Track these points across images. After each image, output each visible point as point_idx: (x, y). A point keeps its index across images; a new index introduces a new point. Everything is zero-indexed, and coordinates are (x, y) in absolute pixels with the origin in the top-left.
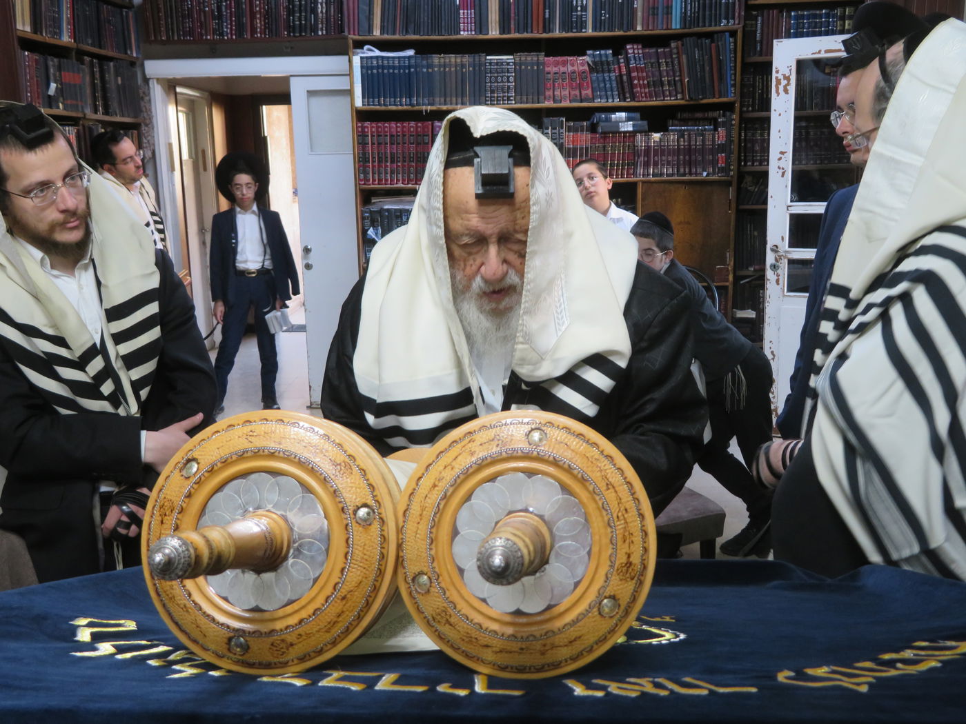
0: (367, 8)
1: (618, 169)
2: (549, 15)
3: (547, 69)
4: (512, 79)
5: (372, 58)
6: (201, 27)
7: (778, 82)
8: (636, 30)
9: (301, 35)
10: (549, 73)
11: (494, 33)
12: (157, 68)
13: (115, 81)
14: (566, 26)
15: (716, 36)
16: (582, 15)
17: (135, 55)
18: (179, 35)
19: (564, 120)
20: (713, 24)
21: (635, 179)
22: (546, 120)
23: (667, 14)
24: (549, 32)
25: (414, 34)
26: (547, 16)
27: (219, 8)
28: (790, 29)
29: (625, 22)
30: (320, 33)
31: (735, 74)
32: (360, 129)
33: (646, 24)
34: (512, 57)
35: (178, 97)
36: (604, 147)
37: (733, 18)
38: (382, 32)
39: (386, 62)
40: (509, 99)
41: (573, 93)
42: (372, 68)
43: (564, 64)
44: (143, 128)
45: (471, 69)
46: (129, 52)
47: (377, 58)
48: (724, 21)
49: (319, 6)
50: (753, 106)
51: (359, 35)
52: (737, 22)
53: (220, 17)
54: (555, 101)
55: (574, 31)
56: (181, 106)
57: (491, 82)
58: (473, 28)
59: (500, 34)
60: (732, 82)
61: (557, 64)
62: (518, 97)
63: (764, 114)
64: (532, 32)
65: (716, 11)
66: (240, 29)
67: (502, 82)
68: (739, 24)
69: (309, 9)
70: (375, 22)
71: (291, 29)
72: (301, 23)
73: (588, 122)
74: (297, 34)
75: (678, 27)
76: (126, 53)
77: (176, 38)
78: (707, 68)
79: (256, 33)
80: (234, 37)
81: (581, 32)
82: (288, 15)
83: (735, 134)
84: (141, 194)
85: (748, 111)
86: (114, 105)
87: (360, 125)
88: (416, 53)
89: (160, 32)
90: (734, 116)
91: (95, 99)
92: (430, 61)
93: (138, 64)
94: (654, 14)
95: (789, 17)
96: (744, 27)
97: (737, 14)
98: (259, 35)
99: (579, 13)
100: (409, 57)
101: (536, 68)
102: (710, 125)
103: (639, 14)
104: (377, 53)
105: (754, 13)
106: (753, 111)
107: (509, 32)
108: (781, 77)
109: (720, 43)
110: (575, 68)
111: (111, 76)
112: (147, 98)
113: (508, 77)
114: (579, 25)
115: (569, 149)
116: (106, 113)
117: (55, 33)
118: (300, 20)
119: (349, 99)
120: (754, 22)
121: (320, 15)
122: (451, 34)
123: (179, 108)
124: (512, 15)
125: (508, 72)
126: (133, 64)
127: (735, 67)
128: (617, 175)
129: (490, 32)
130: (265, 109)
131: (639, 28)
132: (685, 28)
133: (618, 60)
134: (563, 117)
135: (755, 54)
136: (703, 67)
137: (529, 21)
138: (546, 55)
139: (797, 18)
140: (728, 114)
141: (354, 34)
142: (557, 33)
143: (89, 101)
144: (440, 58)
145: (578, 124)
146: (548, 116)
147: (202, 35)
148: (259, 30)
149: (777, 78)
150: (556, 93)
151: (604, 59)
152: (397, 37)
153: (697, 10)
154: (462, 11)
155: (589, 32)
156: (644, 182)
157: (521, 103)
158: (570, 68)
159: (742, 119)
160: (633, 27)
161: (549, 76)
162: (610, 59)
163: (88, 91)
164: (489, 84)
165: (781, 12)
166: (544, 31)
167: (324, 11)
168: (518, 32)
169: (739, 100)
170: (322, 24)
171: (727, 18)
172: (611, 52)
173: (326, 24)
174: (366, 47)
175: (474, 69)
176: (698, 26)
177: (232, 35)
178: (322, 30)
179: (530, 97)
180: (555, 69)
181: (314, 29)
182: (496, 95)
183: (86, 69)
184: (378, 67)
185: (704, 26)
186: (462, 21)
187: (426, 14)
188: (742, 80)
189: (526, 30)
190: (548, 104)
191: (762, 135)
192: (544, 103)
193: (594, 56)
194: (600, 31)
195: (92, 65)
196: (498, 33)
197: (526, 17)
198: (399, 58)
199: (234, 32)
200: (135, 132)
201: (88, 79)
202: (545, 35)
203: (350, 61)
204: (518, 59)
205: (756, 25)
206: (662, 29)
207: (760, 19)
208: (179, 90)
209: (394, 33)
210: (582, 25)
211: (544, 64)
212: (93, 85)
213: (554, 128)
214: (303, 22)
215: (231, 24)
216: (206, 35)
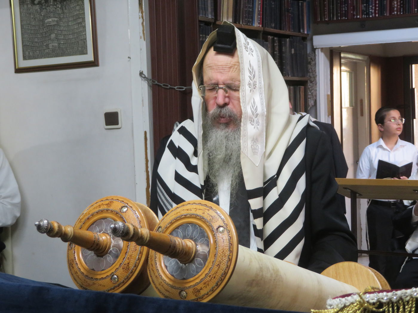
6: (353, 10)
12: (322, 41)
13: (289, 51)
17: (306, 32)
18: (337, 17)
35: (343, 61)
44: (309, 84)
46: (302, 31)
53: (367, 1)
66: (382, 10)
76: (299, 31)
77: (335, 19)
79: (393, 11)
80: (377, 15)
86: (288, 68)
89: (324, 15)
93: (308, 38)
98: (396, 13)
111: (286, 48)
112: (312, 63)
117: (249, 22)
123: (343, 69)
126: (304, 39)
147: (354, 15)
148: (395, 9)
177: (375, 14)
183: (269, 44)
195: (273, 41)
199: (377, 12)
200: (302, 88)
208: (343, 55)
215: (376, 7)
216: (357, 15)
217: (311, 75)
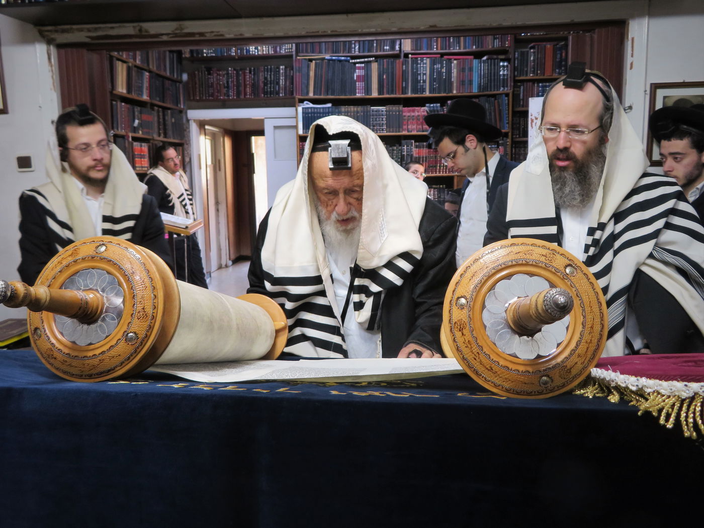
0: (306, 82)
1: (443, 169)
2: (405, 85)
3: (404, 114)
4: (384, 119)
5: (308, 108)
6: (218, 92)
7: (532, 121)
8: (453, 93)
9: (271, 96)
10: (405, 116)
11: (375, 94)
12: (195, 114)
13: (170, 120)
14: (415, 90)
15: (497, 96)
16: (423, 85)
17: (182, 107)
18: (206, 97)
19: (413, 141)
20: (496, 90)
21: (453, 174)
22: (403, 142)
23: (470, 84)
24: (405, 94)
25: (332, 95)
26: (404, 85)
27: (228, 82)
28: (539, 93)
29: (447, 88)
30: (281, 95)
31: (509, 117)
32: (301, 146)
33: (458, 90)
34: (385, 107)
35: (207, 131)
36: (436, 157)
37: (507, 87)
38: (314, 95)
39: (316, 110)
40: (383, 130)
41: (418, 127)
42: (308, 113)
43: (413, 111)
44: (186, 146)
45: (362, 114)
46: (179, 105)
47: (311, 108)
48: (502, 88)
49: (281, 81)
50: (519, 135)
51: (301, 96)
52: (509, 89)
53: (228, 87)
54: (408, 131)
55: (419, 93)
56: (208, 136)
57: (373, 121)
58: (364, 92)
59: (379, 95)
60: (507, 121)
61: (409, 111)
62: (388, 129)
63: (525, 139)
64: (396, 94)
65: (497, 82)
66: (238, 94)
67: (379, 121)
68: (510, 90)
69: (275, 83)
70: (310, 89)
71: (265, 93)
72: (271, 91)
73: (427, 143)
74: (269, 96)
75: (476, 91)
76: (177, 106)
77: (204, 98)
78: (493, 114)
79: (247, 95)
80: (235, 97)
81: (422, 94)
82: (265, 85)
83: (509, 150)
84: (181, 180)
85: (516, 138)
86: (170, 133)
87: (301, 144)
88: (332, 105)
89: (196, 94)
90: (508, 140)
91: (159, 129)
92: (339, 109)
93: (184, 111)
94: (463, 84)
95: (538, 86)
96: (513, 92)
97: (509, 85)
98: (248, 96)
99: (422, 84)
100: (329, 108)
101: (398, 113)
102: (495, 145)
103: (455, 84)
104: (311, 105)
105: (519, 84)
106: (519, 137)
107: (383, 94)
108: (533, 118)
109: (500, 100)
110: (420, 113)
111: (168, 117)
112: (188, 130)
113: (383, 118)
114: (422, 90)
115: (416, 157)
116: (165, 136)
117: (139, 94)
118: (270, 88)
119: (295, 130)
120: (518, 89)
121: (281, 86)
122: (351, 95)
123: (207, 137)
124: (385, 85)
125: (383, 116)
126: (181, 112)
127: (508, 113)
128: (443, 172)
129: (373, 94)
130: (253, 138)
131: (455, 92)
132: (480, 92)
133: (443, 109)
134: (413, 140)
135: (519, 106)
136: (490, 114)
137: (394, 88)
138: (404, 106)
139: (543, 87)
140: (505, 138)
141: (299, 95)
142: (409, 95)
143: (156, 130)
144: (345, 108)
145: (421, 144)
146: (405, 140)
147: (218, 96)
148: (248, 94)
149: (531, 119)
150: (409, 127)
151: (435, 109)
152: (322, 97)
153: (487, 82)
154: (357, 83)
155: (427, 94)
156: (458, 176)
157: (390, 132)
158: (417, 114)
159: (513, 142)
160: (451, 91)
161: (405, 118)
162: (439, 108)
163: (156, 125)
164: (372, 122)
165: (534, 83)
166: (403, 94)
167: (284, 83)
168: (388, 94)
169: (511, 131)
170: (282, 90)
171: (503, 87)
172: (439, 105)
173: (285, 90)
174: (305, 102)
175: (364, 114)
176: (488, 91)
177: (234, 96)
178: (282, 94)
179: (395, 129)
180: (408, 114)
181: (278, 93)
182: (376, 128)
183: (155, 113)
184: (311, 113)
185: (491, 91)
186: (357, 88)
187: (338, 84)
188: (513, 120)
189: (392, 93)
190: (405, 133)
191: (524, 151)
192: (402, 132)
193: (430, 107)
194: (433, 93)
195: (158, 112)
196: (377, 94)
197: (392, 86)
198: (323, 108)
199: (235, 95)
200: (181, 148)
201: (156, 119)
202: (402, 96)
203: (297, 110)
204: (388, 109)
205: (520, 90)
206: (468, 93)
207: (522, 87)
208: (207, 127)
209: (320, 95)
210: (423, 90)
211: (402, 111)
212: (159, 122)
213: (407, 146)
214: (272, 89)
215: (234, 91)
216: (220, 96)
217: (187, 139)
